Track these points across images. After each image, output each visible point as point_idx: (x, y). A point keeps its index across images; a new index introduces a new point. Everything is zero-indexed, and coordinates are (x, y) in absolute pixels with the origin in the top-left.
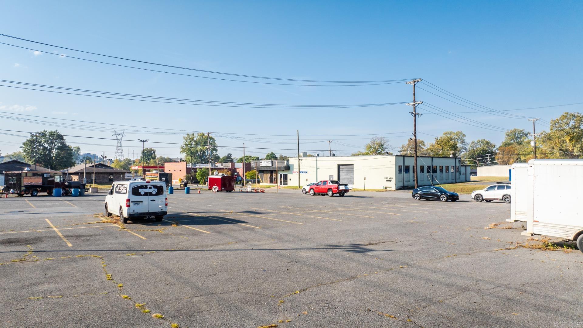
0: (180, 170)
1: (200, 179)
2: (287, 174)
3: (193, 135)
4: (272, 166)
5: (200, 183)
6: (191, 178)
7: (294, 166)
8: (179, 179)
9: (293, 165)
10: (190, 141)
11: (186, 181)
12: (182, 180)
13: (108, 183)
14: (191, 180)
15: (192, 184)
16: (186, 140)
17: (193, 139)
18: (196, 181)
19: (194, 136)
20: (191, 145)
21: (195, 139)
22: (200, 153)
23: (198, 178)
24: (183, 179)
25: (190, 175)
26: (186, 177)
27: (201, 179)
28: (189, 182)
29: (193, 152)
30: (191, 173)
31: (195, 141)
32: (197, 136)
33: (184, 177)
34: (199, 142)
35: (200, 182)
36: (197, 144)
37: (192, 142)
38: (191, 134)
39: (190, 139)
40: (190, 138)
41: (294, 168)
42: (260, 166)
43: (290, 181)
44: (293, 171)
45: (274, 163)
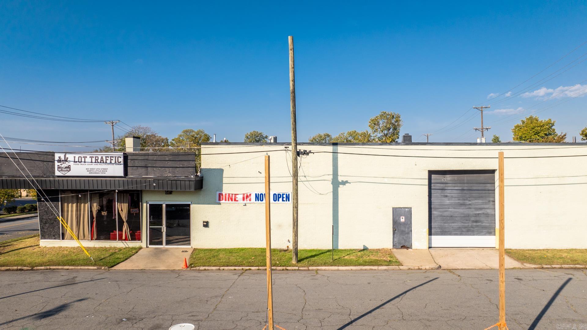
2: (189, 205)
4: (126, 174)
7: (225, 175)
9: (221, 171)
41: (225, 180)
42: (54, 173)
43: (207, 229)
44: (218, 193)
45: (137, 163)
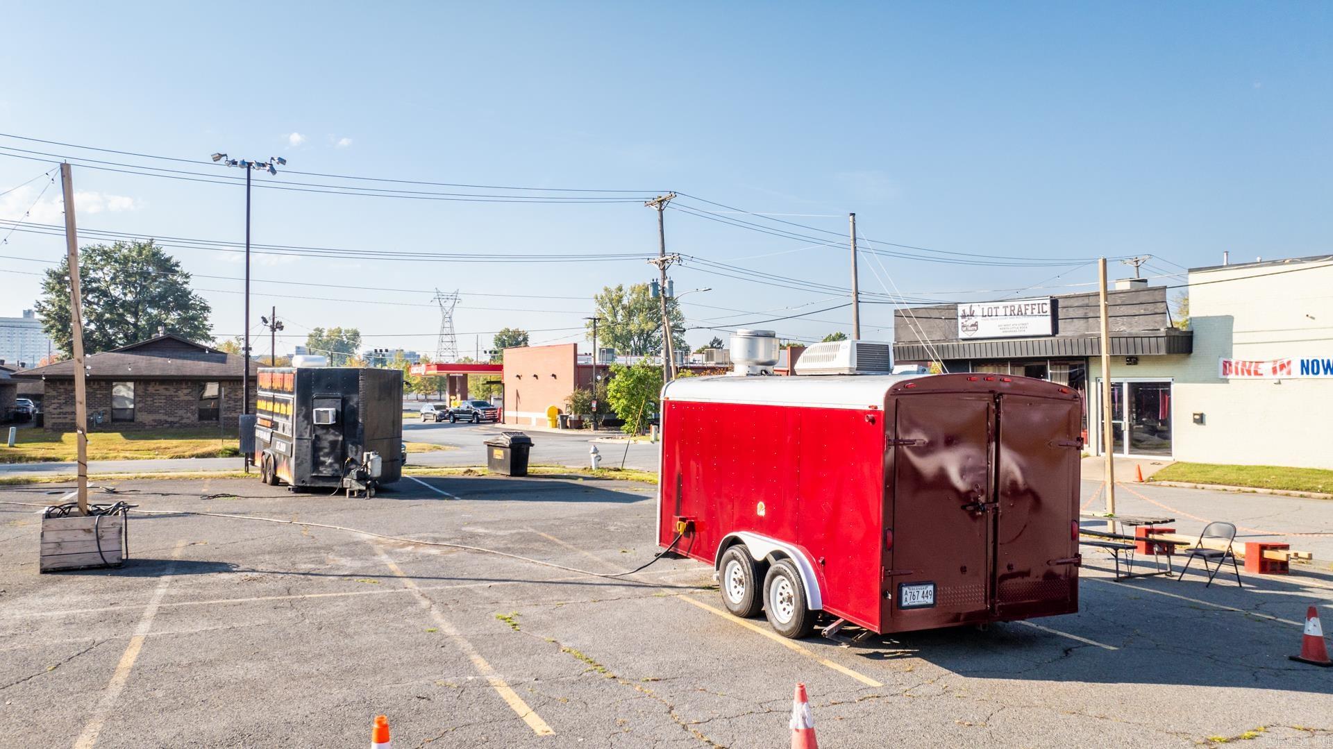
0: (554, 376)
1: (623, 410)
2: (1168, 384)
3: (620, 289)
4: (1055, 330)
5: (626, 427)
6: (594, 405)
7: (1236, 327)
8: (546, 411)
9: (1229, 320)
10: (613, 307)
11: (573, 416)
12: (560, 412)
13: (194, 426)
14: (595, 413)
15: (596, 428)
16: (602, 305)
17: (619, 301)
18: (611, 417)
19: (623, 292)
20: (615, 316)
21: (625, 302)
22: (639, 339)
23: (617, 405)
24: (563, 408)
25: (587, 394)
26: (575, 401)
27: (627, 410)
28: (587, 419)
29: (619, 334)
30: (591, 387)
31: (624, 308)
32: (629, 292)
33: (567, 402)
34: (636, 308)
35: (622, 422)
36: (630, 313)
37: (618, 309)
38: (613, 287)
39: (611, 300)
40: (613, 300)
41: (1236, 338)
42: (957, 335)
43: (1201, 427)
44: (1222, 360)
45: (1072, 313)
